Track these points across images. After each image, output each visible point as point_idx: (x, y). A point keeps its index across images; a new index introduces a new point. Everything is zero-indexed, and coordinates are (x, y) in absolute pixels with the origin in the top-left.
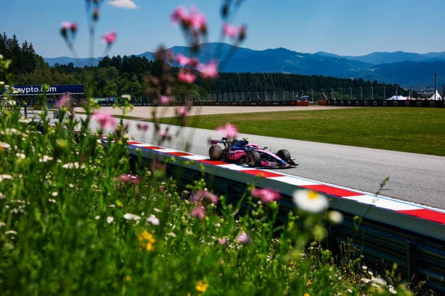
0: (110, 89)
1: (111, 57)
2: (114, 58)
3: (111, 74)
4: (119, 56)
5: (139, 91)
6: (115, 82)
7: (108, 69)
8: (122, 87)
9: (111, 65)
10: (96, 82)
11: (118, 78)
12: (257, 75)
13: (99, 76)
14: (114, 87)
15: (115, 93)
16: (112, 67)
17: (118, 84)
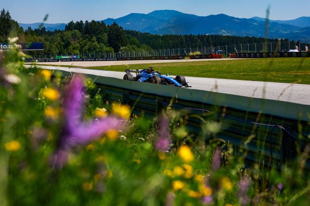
0: (74, 48)
1: (75, 23)
2: (78, 22)
3: (74, 37)
4: (81, 21)
5: (98, 50)
6: (79, 43)
7: (72, 32)
8: (84, 46)
9: (75, 29)
10: (63, 43)
11: (81, 39)
12: (199, 36)
13: (65, 38)
14: (77, 47)
15: (78, 52)
16: (76, 31)
17: (80, 44)
